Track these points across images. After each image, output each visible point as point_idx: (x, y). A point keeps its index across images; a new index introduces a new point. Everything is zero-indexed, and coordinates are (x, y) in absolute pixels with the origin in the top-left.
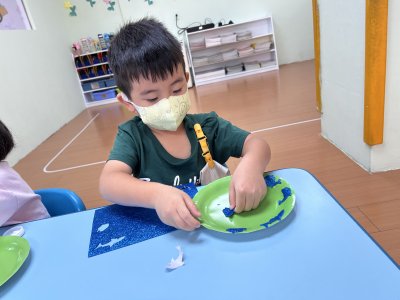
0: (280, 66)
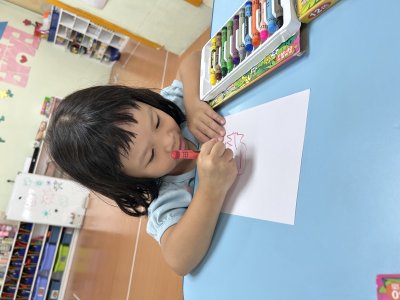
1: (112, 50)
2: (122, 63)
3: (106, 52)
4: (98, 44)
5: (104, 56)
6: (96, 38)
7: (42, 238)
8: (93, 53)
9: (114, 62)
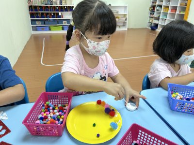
0: (128, 29)
1: (156, 25)
2: (151, 32)
3: (155, 24)
4: (158, 19)
5: (152, 23)
6: (161, 17)
7: (62, 17)
8: (152, 18)
9: (150, 28)
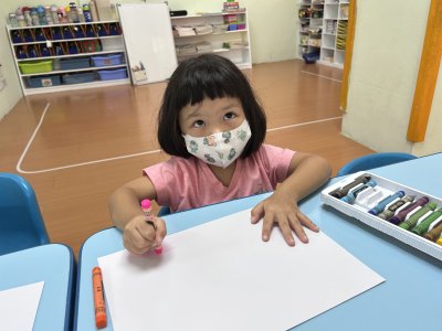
0: (254, 65)
1: (316, 52)
2: (304, 68)
3: (312, 47)
4: (318, 36)
5: (306, 47)
6: (324, 32)
8: (306, 34)
9: (302, 59)
